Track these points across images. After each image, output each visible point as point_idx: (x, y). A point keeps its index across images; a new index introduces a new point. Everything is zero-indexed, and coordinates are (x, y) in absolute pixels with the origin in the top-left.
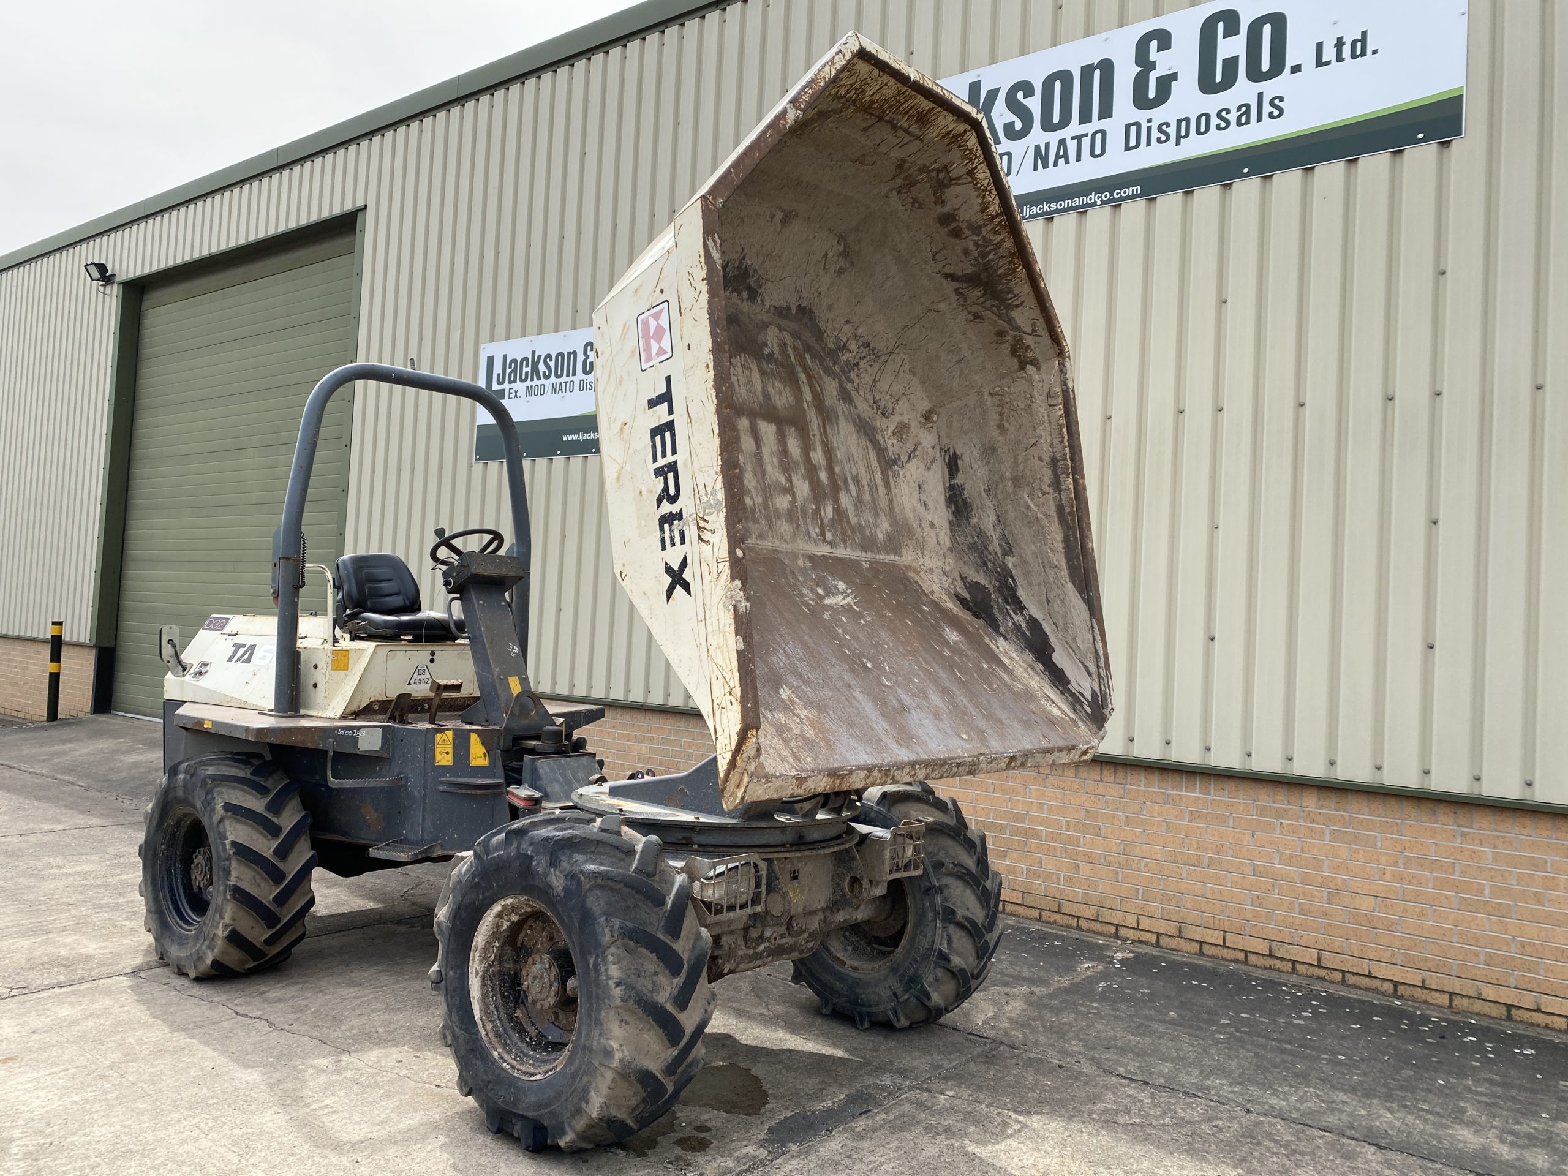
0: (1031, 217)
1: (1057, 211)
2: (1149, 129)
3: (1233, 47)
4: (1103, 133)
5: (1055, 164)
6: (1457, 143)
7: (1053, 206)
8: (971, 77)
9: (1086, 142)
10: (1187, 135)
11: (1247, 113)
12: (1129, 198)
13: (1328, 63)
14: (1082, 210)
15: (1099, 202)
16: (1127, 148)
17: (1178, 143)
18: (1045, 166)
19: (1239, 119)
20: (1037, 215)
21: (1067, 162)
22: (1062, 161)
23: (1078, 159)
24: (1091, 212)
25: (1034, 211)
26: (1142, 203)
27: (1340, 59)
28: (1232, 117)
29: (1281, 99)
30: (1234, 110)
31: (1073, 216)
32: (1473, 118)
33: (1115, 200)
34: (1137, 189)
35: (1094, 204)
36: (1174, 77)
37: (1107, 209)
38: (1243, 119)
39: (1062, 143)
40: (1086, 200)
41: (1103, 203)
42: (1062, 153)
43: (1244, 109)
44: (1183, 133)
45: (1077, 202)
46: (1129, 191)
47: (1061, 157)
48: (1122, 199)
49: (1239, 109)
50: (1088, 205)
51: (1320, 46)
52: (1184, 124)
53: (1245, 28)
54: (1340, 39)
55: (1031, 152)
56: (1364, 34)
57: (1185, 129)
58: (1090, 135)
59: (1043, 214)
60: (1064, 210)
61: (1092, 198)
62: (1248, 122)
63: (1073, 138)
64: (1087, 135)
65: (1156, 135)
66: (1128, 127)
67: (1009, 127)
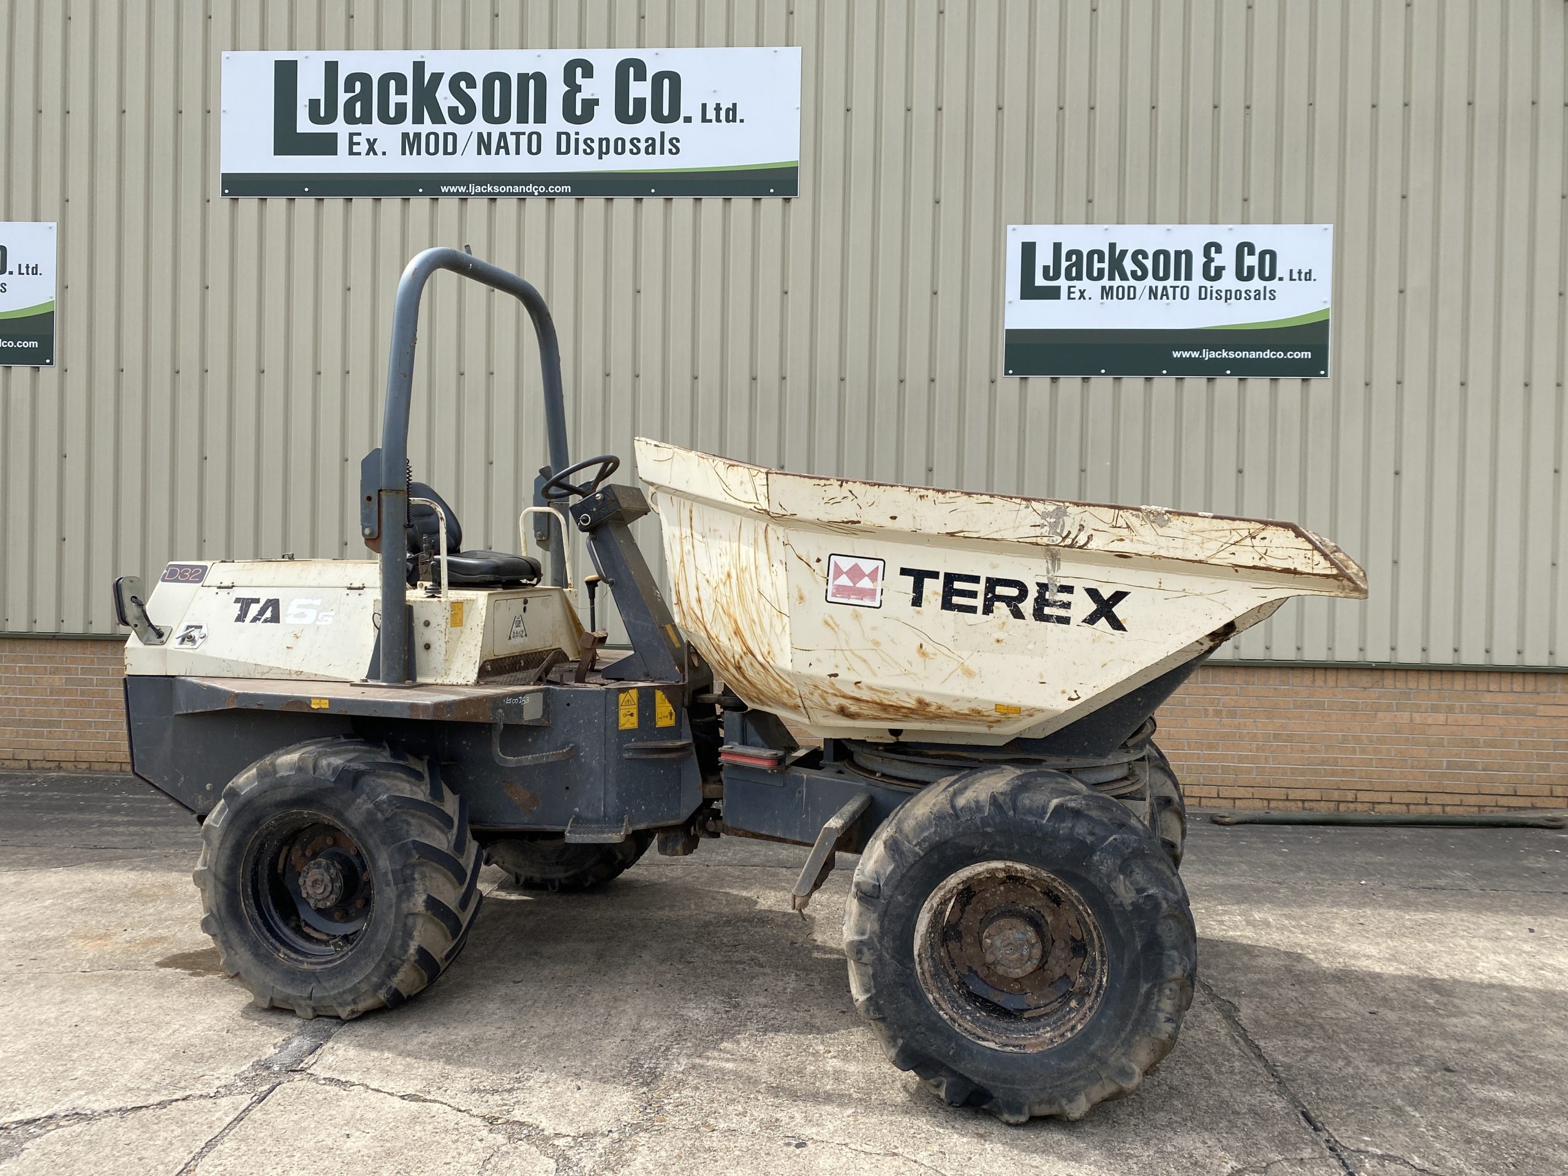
0: (476, 194)
1: (500, 194)
2: (577, 140)
3: (640, 90)
4: (539, 135)
5: (497, 153)
6: (794, 200)
7: (496, 189)
8: (416, 55)
9: (524, 138)
10: (607, 152)
11: (653, 145)
12: (561, 194)
13: (710, 121)
14: (522, 197)
15: (536, 194)
16: (559, 152)
17: (600, 158)
18: (488, 153)
19: (647, 148)
20: (481, 194)
21: (507, 153)
22: (502, 151)
23: (518, 152)
24: (529, 200)
25: (479, 189)
26: (571, 201)
27: (718, 120)
28: (642, 145)
29: (678, 140)
30: (643, 140)
31: (513, 201)
32: (804, 182)
33: (549, 194)
34: (568, 188)
35: (532, 194)
36: (596, 102)
37: (543, 199)
38: (650, 150)
39: (503, 136)
40: (525, 189)
41: (540, 194)
42: (502, 144)
43: (650, 142)
44: (604, 150)
45: (517, 189)
46: (562, 189)
47: (502, 148)
48: (555, 194)
49: (647, 141)
50: (527, 194)
51: (704, 106)
52: (604, 142)
53: (649, 77)
54: (718, 105)
55: (475, 137)
56: (735, 105)
57: (604, 147)
58: (527, 134)
59: (487, 194)
60: (505, 194)
61: (531, 188)
62: (653, 153)
63: (512, 134)
64: (524, 134)
65: (582, 146)
66: (559, 135)
67: (453, 111)
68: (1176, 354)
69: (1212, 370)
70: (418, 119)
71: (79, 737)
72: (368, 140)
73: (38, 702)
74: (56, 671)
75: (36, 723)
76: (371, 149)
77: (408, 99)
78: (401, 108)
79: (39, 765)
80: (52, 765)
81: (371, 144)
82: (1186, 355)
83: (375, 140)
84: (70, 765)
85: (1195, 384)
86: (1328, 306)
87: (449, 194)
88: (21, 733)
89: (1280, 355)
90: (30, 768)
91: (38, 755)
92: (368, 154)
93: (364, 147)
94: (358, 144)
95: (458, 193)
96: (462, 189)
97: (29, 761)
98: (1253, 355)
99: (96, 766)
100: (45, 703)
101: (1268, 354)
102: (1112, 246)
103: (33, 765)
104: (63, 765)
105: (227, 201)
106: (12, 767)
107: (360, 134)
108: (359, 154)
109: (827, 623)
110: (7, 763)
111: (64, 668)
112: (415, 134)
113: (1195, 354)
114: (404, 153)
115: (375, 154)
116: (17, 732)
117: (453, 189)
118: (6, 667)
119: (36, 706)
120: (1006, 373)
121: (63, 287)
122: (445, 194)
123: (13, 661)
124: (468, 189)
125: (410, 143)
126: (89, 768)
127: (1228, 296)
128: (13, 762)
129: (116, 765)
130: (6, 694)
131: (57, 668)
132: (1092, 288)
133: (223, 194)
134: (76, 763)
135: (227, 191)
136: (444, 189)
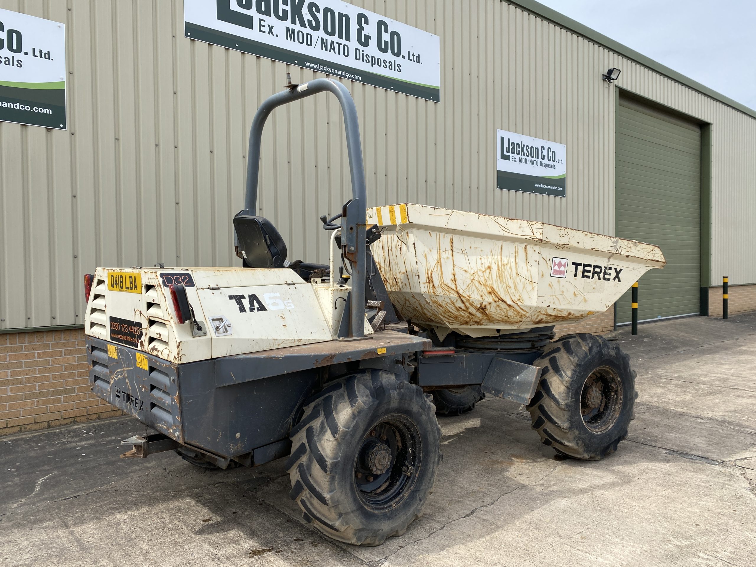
0: (321, 71)
1: (331, 73)
2: (363, 54)
3: (386, 37)
4: (348, 47)
5: (330, 51)
6: (438, 104)
7: (330, 70)
9: (341, 47)
11: (391, 65)
12: (357, 80)
13: (411, 60)
14: (340, 77)
15: (347, 77)
16: (356, 58)
17: (371, 66)
18: (326, 50)
19: (389, 66)
20: (323, 71)
21: (335, 52)
22: (332, 51)
23: (339, 54)
24: (344, 79)
25: (323, 68)
26: (360, 84)
28: (387, 64)
29: (400, 66)
30: (388, 62)
31: (337, 78)
33: (352, 78)
34: (359, 78)
35: (345, 77)
36: (370, 37)
37: (349, 81)
39: (332, 42)
40: (343, 73)
41: (349, 78)
42: (332, 47)
44: (374, 63)
45: (339, 72)
46: (357, 77)
47: (332, 49)
48: (354, 79)
49: (389, 62)
50: (343, 76)
51: (409, 52)
52: (373, 58)
53: (389, 32)
54: (414, 53)
55: (320, 40)
56: (419, 55)
57: (374, 61)
58: (343, 45)
59: (326, 72)
60: (334, 74)
61: (345, 74)
62: (392, 69)
63: (337, 43)
64: (341, 44)
65: (365, 58)
66: (356, 49)
67: (310, 22)
68: (536, 185)
69: (543, 191)
70: (293, 22)
71: (89, 398)
72: (269, 26)
73: (54, 377)
74: (70, 352)
75: (54, 393)
76: (270, 32)
77: (288, 8)
78: (285, 12)
79: (57, 423)
80: (68, 421)
81: (271, 28)
82: (538, 185)
83: (273, 27)
84: (83, 419)
85: (539, 195)
86: (565, 173)
87: (309, 67)
88: (41, 402)
89: (556, 188)
90: (49, 427)
91: (57, 416)
92: (269, 33)
93: (267, 29)
94: (264, 26)
95: (313, 68)
96: (315, 66)
97: (48, 422)
98: (551, 188)
99: (104, 416)
100: (61, 377)
101: (554, 188)
102: (521, 142)
103: (52, 424)
104: (78, 419)
105: (188, 39)
106: (33, 429)
107: (264, 21)
108: (264, 32)
109: (550, 285)
110: (29, 427)
111: (76, 350)
112: (292, 29)
113: (540, 186)
114: (287, 39)
115: (273, 35)
116: (38, 402)
117: (311, 65)
118: (26, 355)
119: (53, 380)
120: (498, 188)
121: (70, 73)
122: (307, 67)
123: (33, 349)
124: (318, 66)
125: (290, 34)
126: (99, 418)
127: (547, 166)
128: (34, 425)
129: (119, 412)
130: (27, 374)
131: (71, 350)
132: (517, 157)
133: (187, 35)
134: (88, 416)
135: (189, 34)
136: (307, 64)
